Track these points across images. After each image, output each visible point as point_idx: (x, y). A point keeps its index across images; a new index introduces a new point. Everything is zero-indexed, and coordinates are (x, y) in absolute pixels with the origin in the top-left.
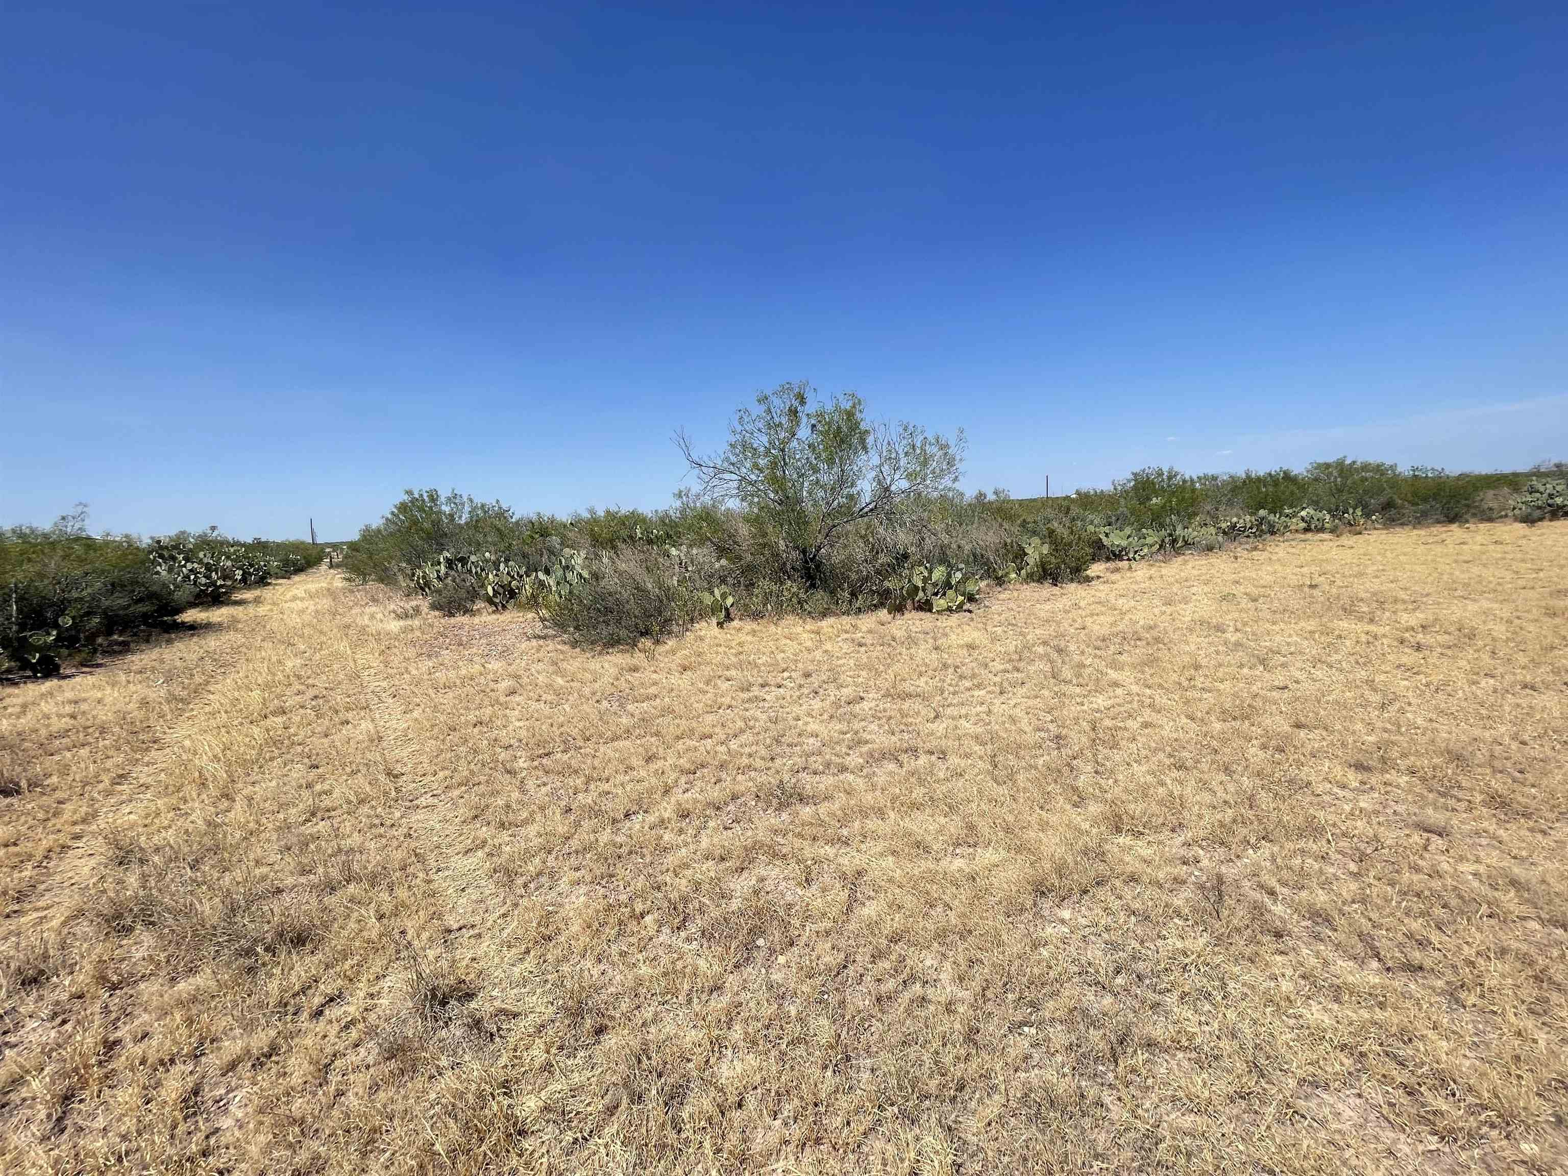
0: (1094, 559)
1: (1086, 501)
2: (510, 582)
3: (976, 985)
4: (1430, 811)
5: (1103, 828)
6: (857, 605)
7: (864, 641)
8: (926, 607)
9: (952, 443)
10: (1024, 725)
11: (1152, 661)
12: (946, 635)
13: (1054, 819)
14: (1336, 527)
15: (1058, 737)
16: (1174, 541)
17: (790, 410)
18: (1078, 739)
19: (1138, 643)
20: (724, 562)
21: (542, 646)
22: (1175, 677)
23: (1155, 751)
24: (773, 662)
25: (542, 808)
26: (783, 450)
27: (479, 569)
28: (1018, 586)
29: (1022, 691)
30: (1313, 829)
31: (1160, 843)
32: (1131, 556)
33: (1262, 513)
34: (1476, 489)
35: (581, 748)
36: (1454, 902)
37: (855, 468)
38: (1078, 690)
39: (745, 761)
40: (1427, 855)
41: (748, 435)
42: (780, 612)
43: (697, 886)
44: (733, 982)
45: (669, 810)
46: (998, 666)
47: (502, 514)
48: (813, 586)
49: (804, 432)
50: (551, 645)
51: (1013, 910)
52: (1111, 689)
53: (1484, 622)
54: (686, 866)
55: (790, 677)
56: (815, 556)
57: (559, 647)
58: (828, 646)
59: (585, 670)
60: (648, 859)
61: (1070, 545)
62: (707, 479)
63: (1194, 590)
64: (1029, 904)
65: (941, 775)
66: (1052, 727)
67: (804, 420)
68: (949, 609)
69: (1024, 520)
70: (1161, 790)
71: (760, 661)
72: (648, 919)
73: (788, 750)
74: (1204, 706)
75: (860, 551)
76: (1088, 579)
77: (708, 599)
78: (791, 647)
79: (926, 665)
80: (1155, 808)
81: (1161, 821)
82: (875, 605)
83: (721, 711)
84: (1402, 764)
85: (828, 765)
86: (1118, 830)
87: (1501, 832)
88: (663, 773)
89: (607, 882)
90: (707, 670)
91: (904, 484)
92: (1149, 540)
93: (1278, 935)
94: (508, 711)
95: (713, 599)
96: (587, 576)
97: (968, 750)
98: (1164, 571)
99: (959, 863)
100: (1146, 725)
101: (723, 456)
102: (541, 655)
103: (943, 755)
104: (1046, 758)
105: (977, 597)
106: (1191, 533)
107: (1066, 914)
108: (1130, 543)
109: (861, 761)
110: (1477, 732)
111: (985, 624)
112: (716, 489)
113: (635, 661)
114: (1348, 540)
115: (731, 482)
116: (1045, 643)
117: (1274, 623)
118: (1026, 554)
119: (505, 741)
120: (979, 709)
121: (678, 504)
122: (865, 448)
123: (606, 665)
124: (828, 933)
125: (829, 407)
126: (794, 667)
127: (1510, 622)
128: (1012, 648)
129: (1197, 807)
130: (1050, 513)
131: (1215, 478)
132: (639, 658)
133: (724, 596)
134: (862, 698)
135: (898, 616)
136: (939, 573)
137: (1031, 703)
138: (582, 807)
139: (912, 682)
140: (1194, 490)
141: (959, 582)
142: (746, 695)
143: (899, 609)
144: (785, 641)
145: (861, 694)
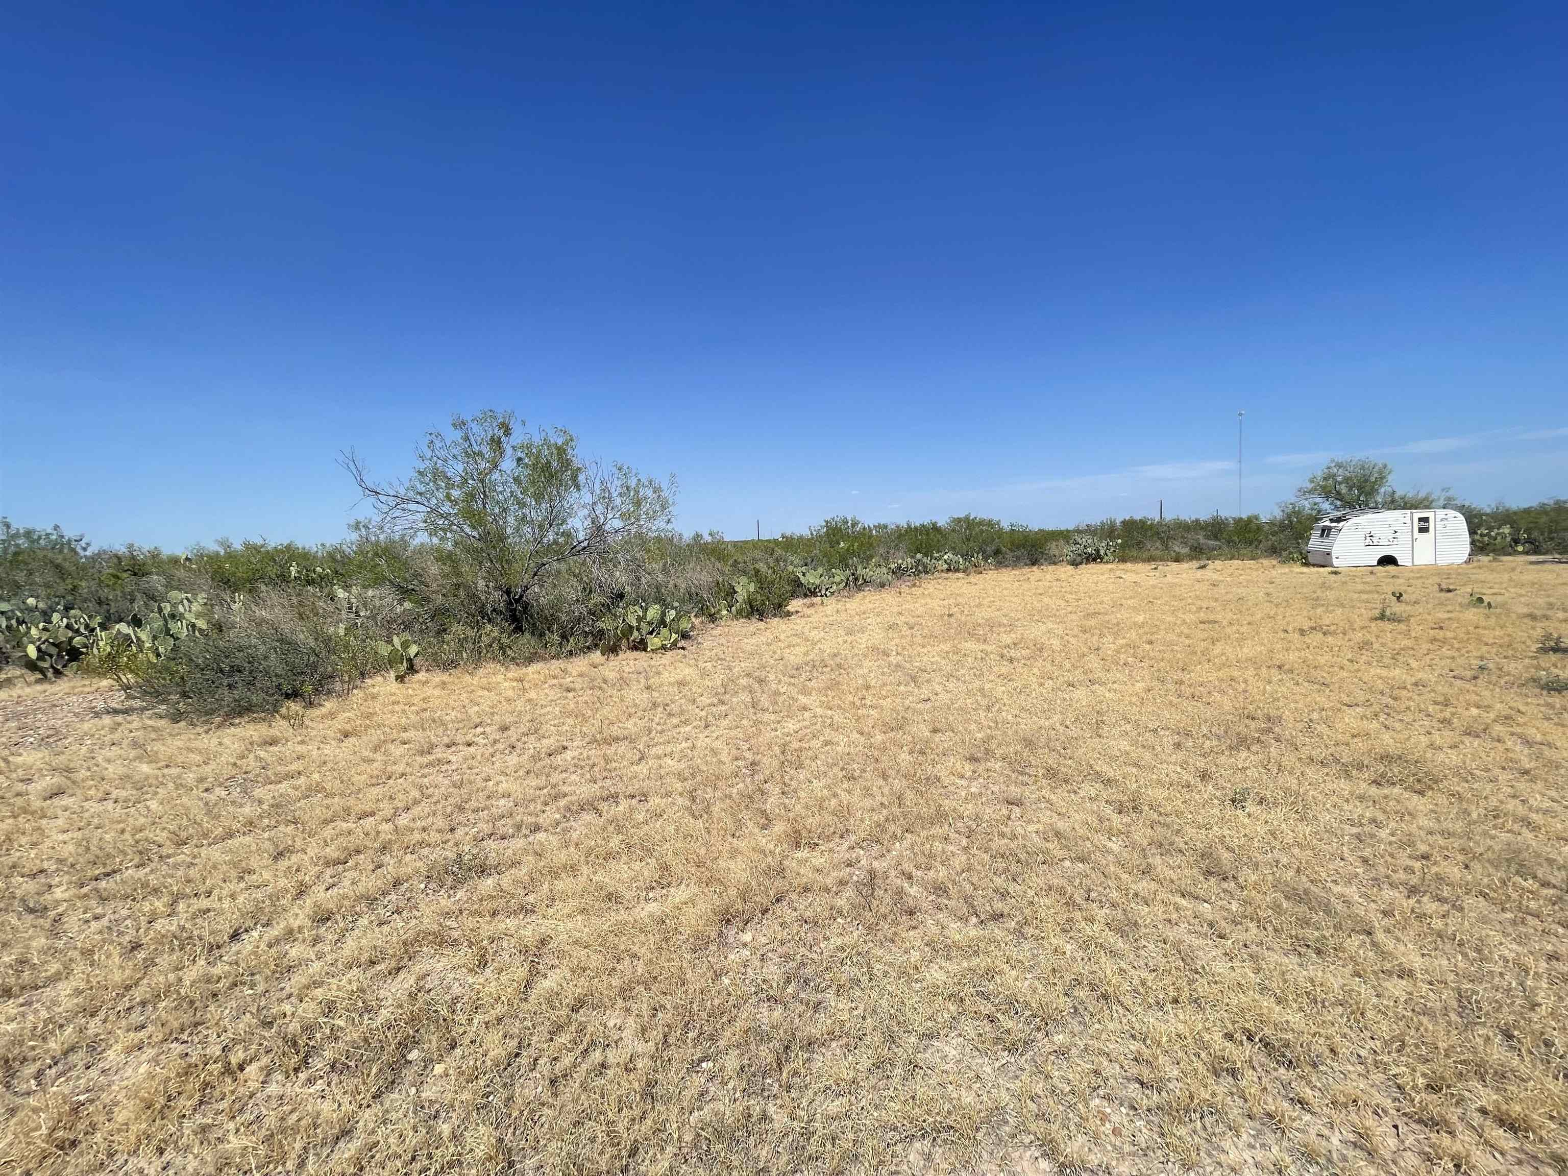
0: (794, 595)
1: (789, 544)
2: (71, 639)
3: (656, 1035)
4: (1012, 788)
5: (785, 846)
6: (569, 648)
7: (572, 685)
8: (641, 646)
9: (664, 486)
10: (724, 757)
11: (834, 685)
12: (659, 673)
13: (742, 845)
14: (967, 568)
15: (753, 764)
16: (856, 579)
17: (492, 439)
18: (769, 764)
19: (824, 669)
20: (407, 605)
21: (120, 724)
22: (850, 698)
23: (831, 766)
24: (464, 717)
25: (87, 953)
26: (482, 481)
27: (14, 622)
28: (729, 623)
29: (724, 723)
30: (940, 816)
31: (831, 850)
32: (823, 592)
33: (919, 556)
34: (1046, 541)
35: (169, 856)
36: (1023, 856)
37: (566, 505)
38: (773, 717)
39: (417, 836)
40: (1010, 823)
41: (439, 461)
42: (478, 658)
43: (330, 1008)
44: (367, 1117)
45: (301, 916)
46: (705, 700)
47: (62, 546)
48: (519, 629)
49: (508, 464)
50: (135, 721)
51: (700, 944)
52: (799, 713)
53: (1049, 639)
54: (317, 984)
55: (484, 733)
56: (521, 596)
57: (150, 722)
58: (532, 695)
59: (189, 750)
60: (260, 988)
61: (773, 583)
62: (385, 509)
63: (869, 621)
64: (713, 935)
65: (640, 817)
66: (748, 755)
67: (509, 451)
68: (664, 647)
69: (735, 561)
70: (834, 802)
71: (448, 718)
72: (252, 1070)
73: (472, 817)
74: (871, 722)
75: (571, 591)
76: (789, 614)
77: (384, 650)
78: (487, 699)
79: (636, 705)
80: (829, 818)
81: (832, 830)
82: (588, 648)
83: (391, 781)
84: (999, 752)
85: (519, 827)
86: (798, 845)
87: (1052, 796)
88: (298, 870)
89: (191, 1034)
90: (375, 735)
91: (617, 524)
92: (837, 579)
93: (911, 913)
94: (44, 822)
95: (390, 648)
96: (204, 627)
97: (669, 788)
98: (848, 605)
99: (653, 907)
100: (826, 743)
101: (407, 485)
102: (116, 736)
103: (644, 797)
104: (741, 785)
105: (691, 633)
106: (868, 573)
107: (747, 937)
108: (822, 582)
109: (558, 816)
110: (1042, 722)
111: (696, 660)
112: (398, 521)
113: (275, 732)
114: (974, 578)
115: (418, 513)
116: (748, 675)
117: (924, 646)
118: (736, 592)
119: (31, 866)
120: (684, 745)
121: (355, 536)
122: (578, 488)
123: (226, 741)
124: (499, 1020)
125: (537, 440)
126: (489, 721)
127: (1062, 638)
128: (719, 682)
129: (860, 812)
130: (757, 554)
131: (885, 527)
132: (279, 727)
133: (405, 645)
134: (565, 748)
135: (612, 657)
136: (653, 612)
137: (733, 733)
138: (160, 939)
139: (620, 725)
140: (870, 537)
141: (673, 620)
142: (425, 760)
143: (614, 650)
144: (480, 693)
145: (565, 743)
